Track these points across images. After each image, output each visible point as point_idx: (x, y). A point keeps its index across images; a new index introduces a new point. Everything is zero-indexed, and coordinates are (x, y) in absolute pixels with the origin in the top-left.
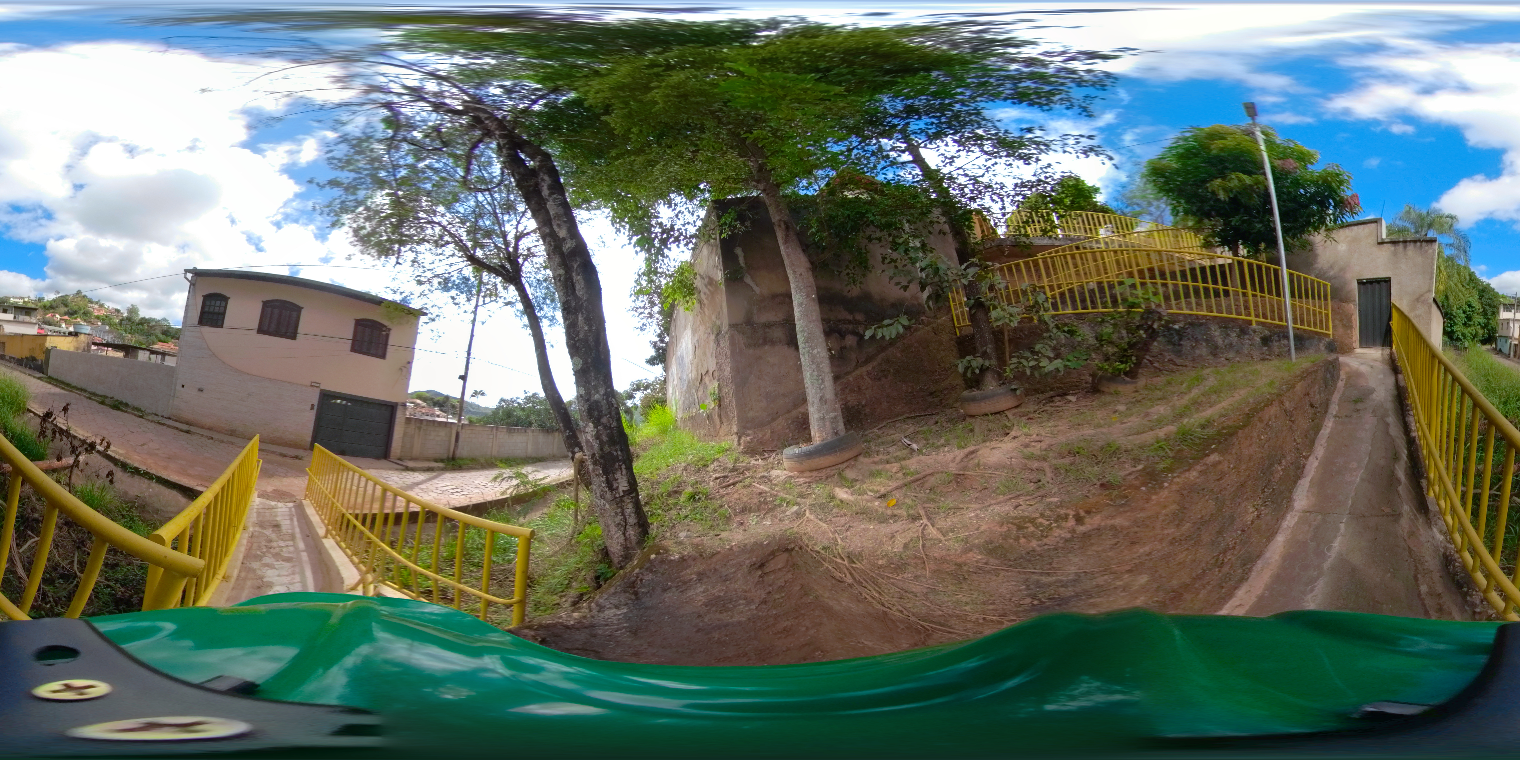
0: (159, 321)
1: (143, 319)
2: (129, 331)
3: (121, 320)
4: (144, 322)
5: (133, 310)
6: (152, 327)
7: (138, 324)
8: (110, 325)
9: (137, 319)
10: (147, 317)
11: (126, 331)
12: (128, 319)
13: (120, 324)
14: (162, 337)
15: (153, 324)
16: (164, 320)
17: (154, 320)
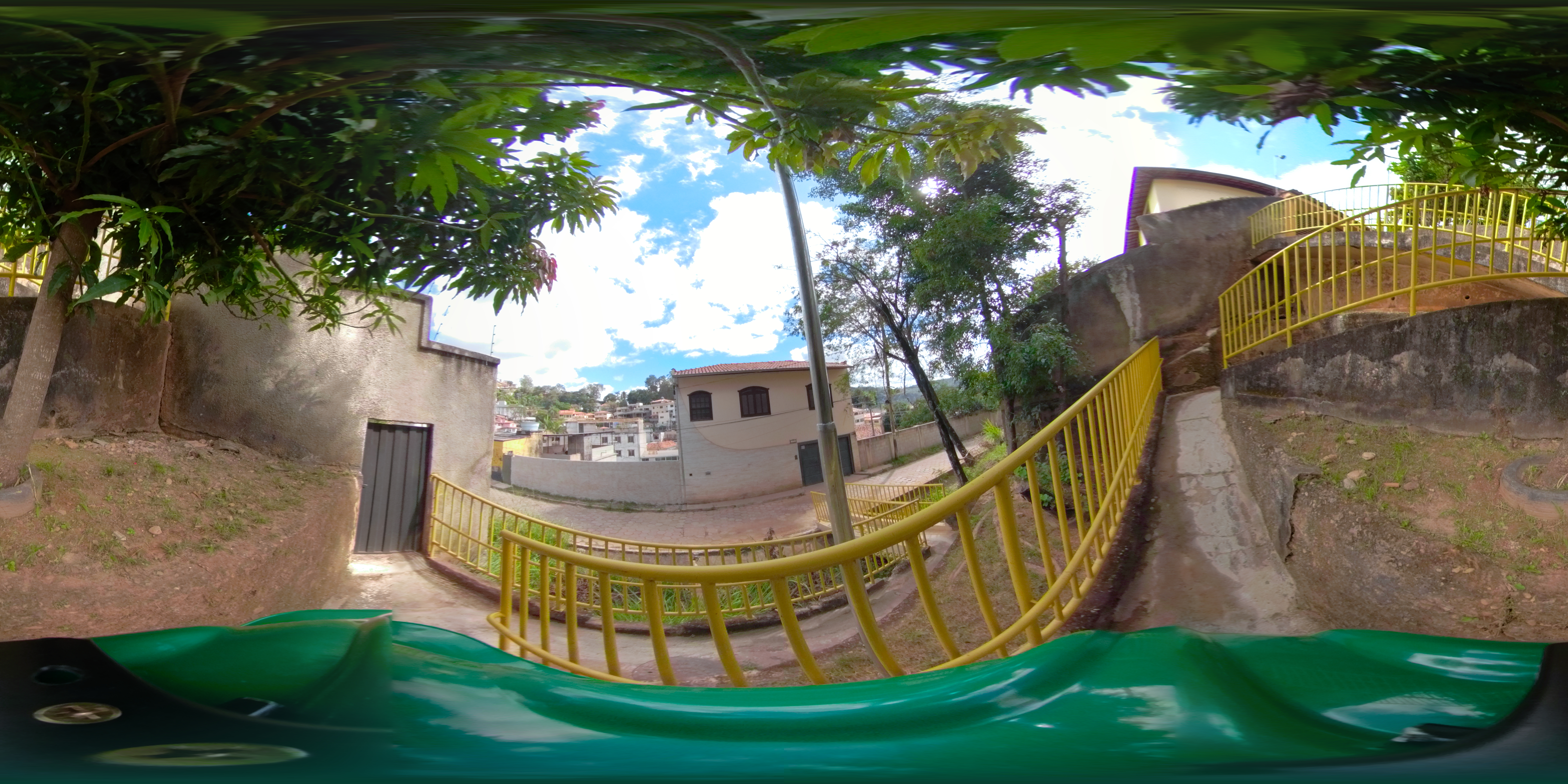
0: (554, 388)
1: (537, 388)
2: (526, 403)
3: (516, 393)
4: (539, 391)
5: (526, 381)
6: (547, 395)
7: (534, 395)
8: (507, 399)
9: (531, 389)
10: (541, 386)
11: (522, 403)
12: (523, 391)
13: (516, 397)
14: (562, 404)
15: (548, 392)
16: (559, 386)
17: (548, 387)
